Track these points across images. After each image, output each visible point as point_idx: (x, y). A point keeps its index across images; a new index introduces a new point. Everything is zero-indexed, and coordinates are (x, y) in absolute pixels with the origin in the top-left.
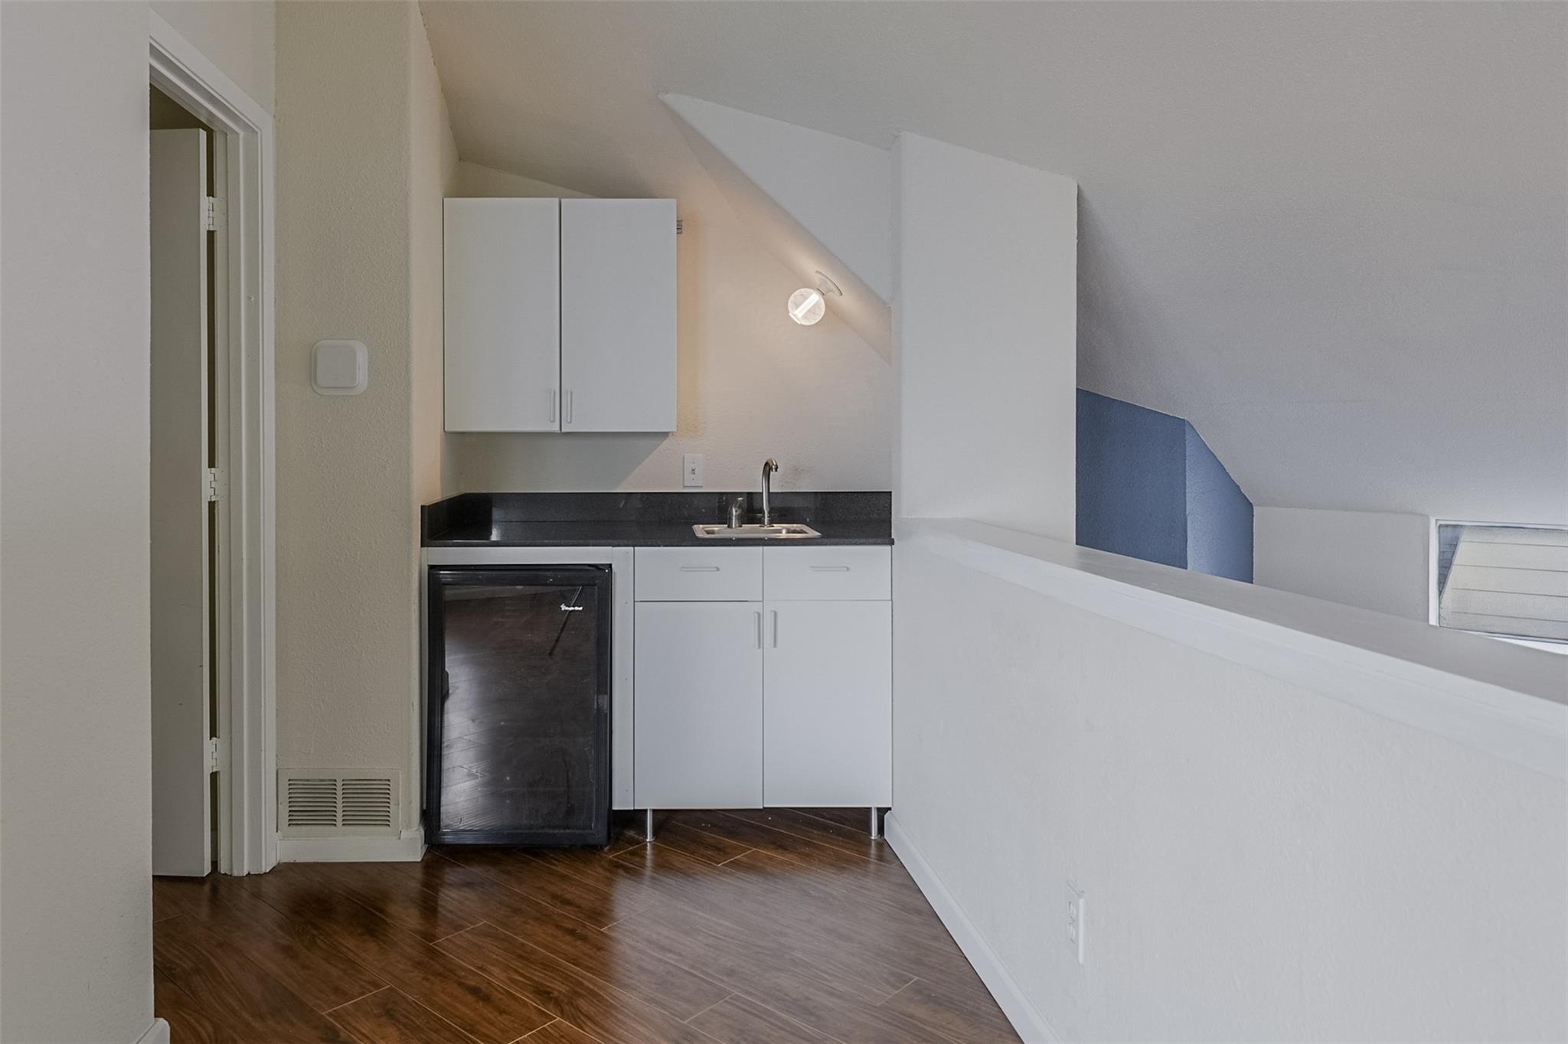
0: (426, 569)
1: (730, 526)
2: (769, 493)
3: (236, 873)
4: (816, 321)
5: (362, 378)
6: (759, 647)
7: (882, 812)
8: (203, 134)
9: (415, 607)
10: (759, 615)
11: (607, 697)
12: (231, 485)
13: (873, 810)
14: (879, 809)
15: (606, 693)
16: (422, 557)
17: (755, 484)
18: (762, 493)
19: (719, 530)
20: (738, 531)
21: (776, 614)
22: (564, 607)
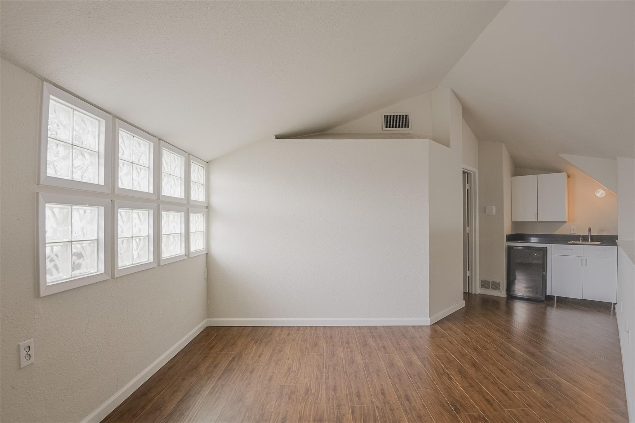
0: (507, 247)
1: (580, 242)
2: (591, 235)
3: (472, 293)
4: (603, 197)
5: (494, 212)
6: (582, 266)
7: (615, 304)
8: (466, 174)
9: (505, 252)
10: (582, 259)
11: (545, 273)
12: (471, 231)
13: (612, 304)
14: (614, 303)
15: (545, 272)
16: (506, 244)
17: (587, 233)
18: (588, 235)
19: (578, 242)
20: (589, 243)
21: (586, 259)
22: (535, 255)
